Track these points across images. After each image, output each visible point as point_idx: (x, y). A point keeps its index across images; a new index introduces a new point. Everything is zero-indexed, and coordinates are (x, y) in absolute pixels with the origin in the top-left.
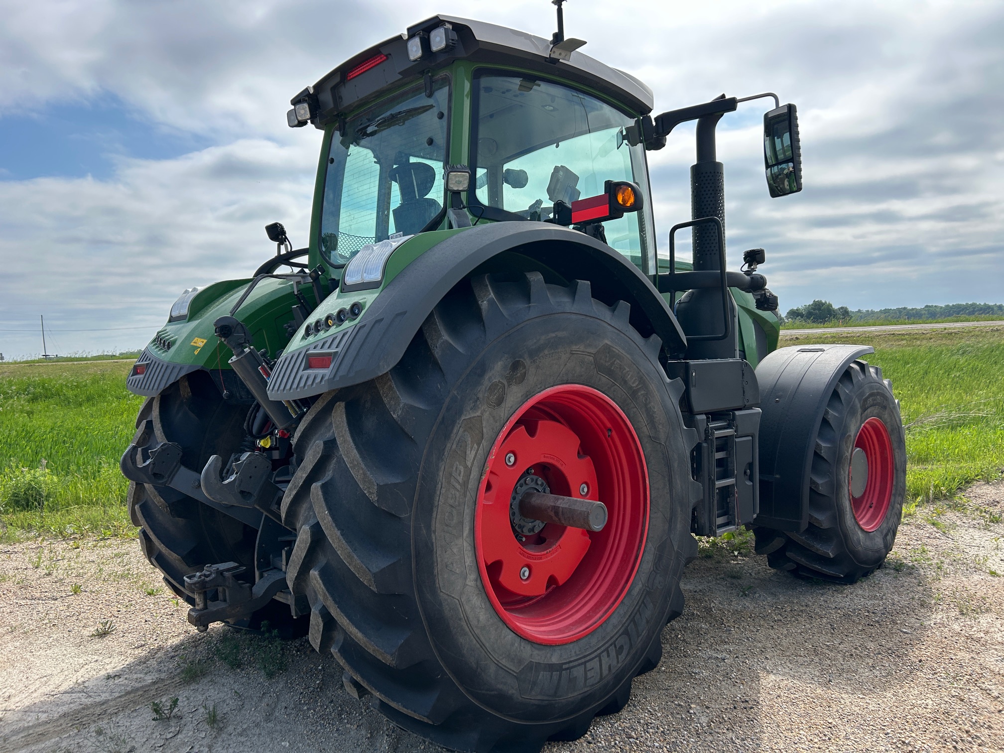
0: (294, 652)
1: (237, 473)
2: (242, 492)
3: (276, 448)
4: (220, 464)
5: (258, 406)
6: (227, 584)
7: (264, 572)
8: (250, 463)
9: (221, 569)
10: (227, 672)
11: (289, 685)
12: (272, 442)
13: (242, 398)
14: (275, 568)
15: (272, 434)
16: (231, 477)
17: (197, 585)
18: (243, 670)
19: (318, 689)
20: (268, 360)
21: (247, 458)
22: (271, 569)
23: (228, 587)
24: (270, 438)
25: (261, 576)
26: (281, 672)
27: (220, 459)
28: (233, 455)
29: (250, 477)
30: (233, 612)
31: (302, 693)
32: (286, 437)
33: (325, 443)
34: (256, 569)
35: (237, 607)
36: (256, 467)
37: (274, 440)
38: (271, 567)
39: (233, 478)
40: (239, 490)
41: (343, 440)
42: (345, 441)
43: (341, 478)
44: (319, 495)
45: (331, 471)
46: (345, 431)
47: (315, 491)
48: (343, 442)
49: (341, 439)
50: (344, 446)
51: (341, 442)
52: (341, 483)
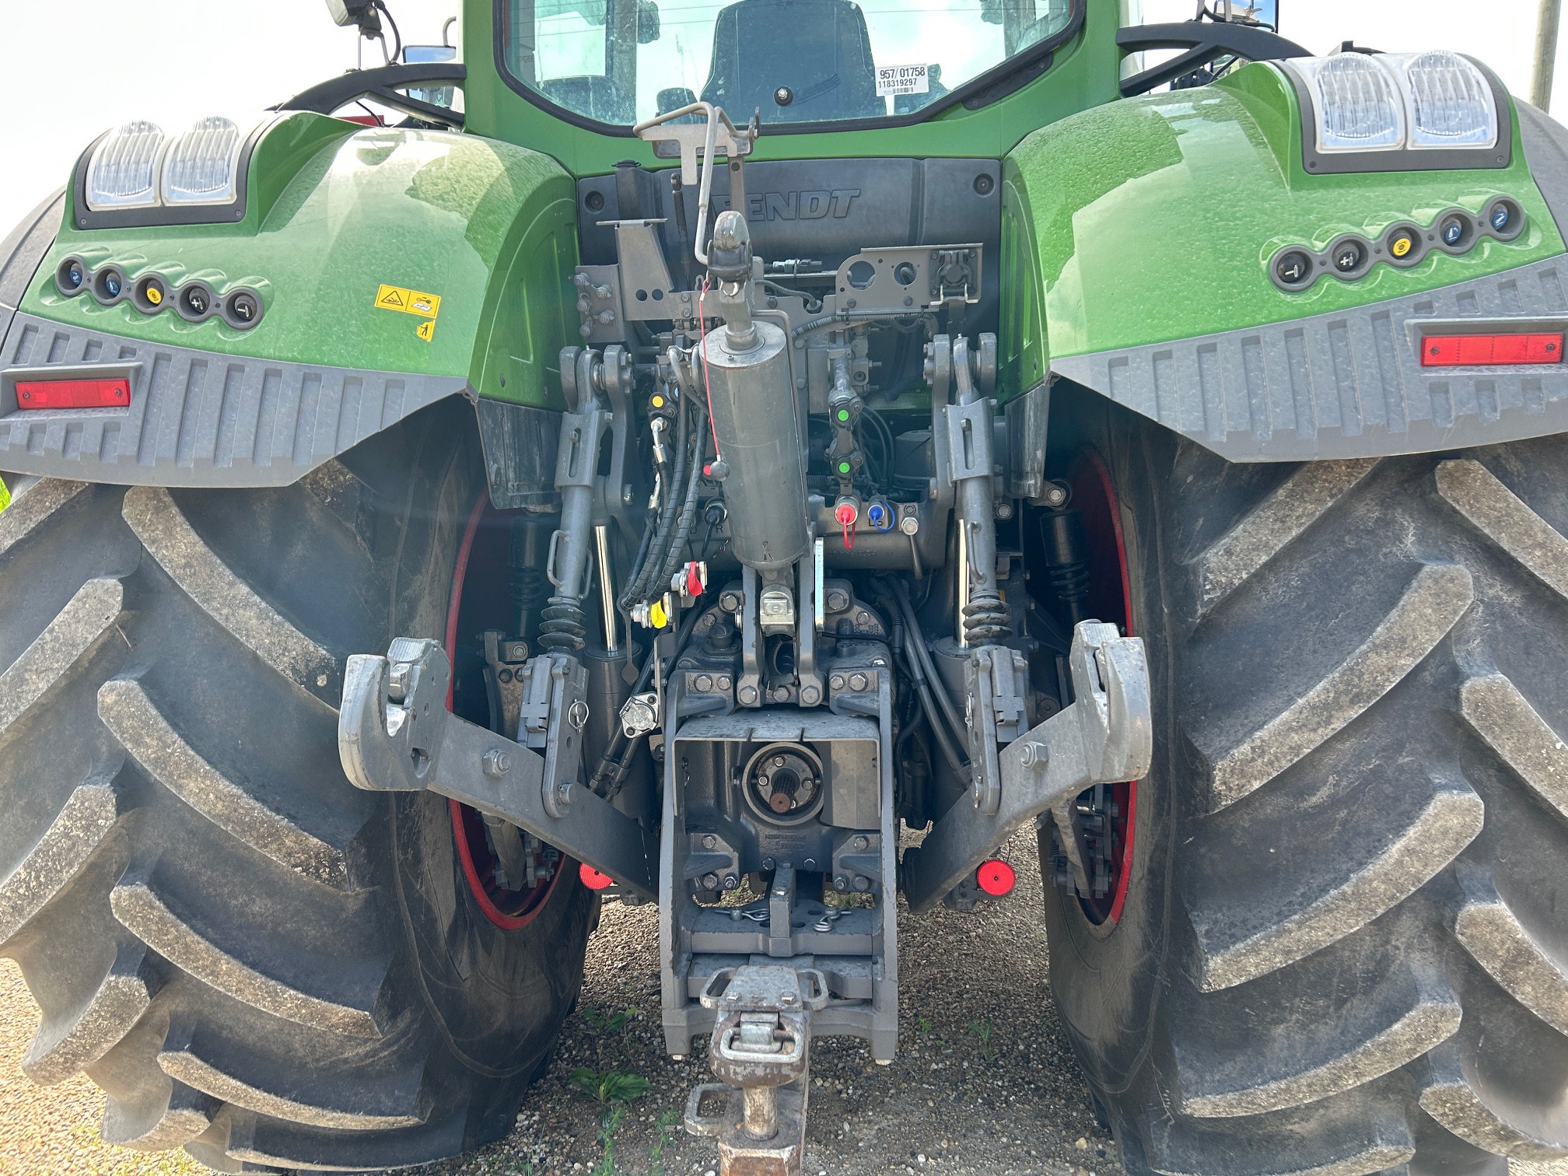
12: (668, 609)
24: (667, 598)
32: (697, 594)
37: (669, 603)
41: (1546, 555)
42: (1555, 558)
43: (1528, 654)
44: (1514, 704)
45: (1476, 642)
46: (1544, 531)
47: (1492, 698)
48: (1550, 561)
49: (1538, 553)
50: (1556, 570)
51: (1538, 561)
52: (1536, 667)
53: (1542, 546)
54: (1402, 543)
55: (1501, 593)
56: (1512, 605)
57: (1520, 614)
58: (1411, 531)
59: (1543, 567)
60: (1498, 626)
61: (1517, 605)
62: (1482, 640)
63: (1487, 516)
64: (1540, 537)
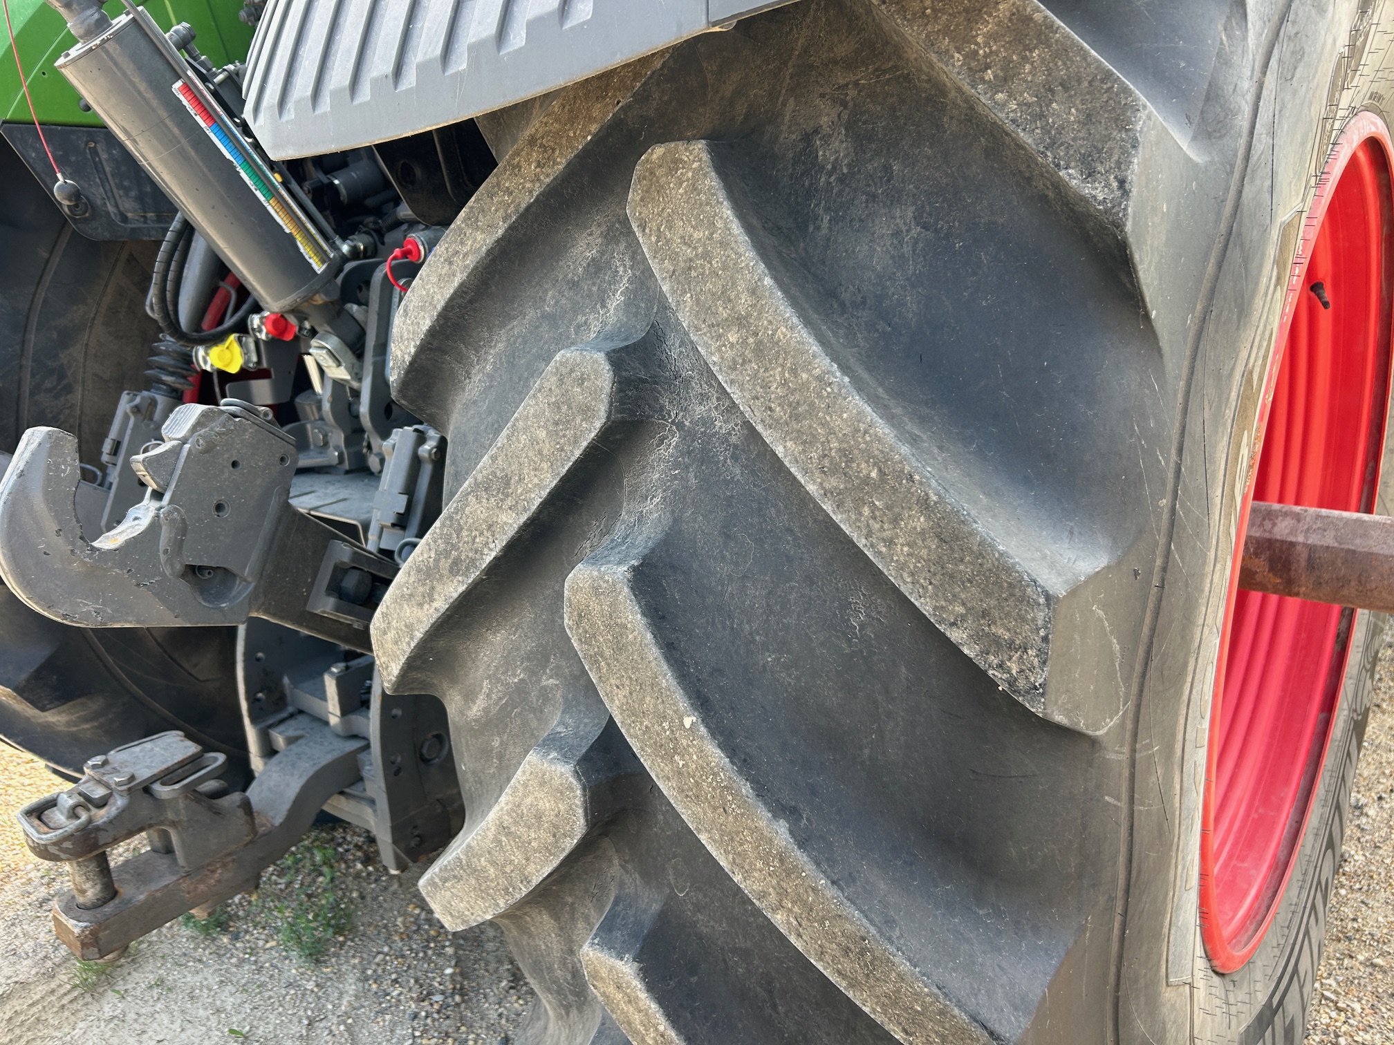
0: (359, 866)
1: (158, 495)
2: (193, 572)
3: (261, 374)
4: (71, 465)
5: (188, 230)
6: (170, 815)
7: (270, 726)
8: (210, 448)
9: (144, 773)
10: (195, 949)
11: (374, 986)
12: (246, 353)
13: (125, 219)
14: (301, 712)
15: (242, 328)
16: (132, 512)
17: (67, 845)
18: (236, 937)
19: (458, 998)
20: (202, 64)
21: (194, 429)
22: (292, 716)
23: (174, 824)
24: (240, 340)
25: (269, 751)
26: (341, 939)
27: (70, 442)
28: (125, 397)
29: (219, 507)
30: (202, 887)
31: (415, 1016)
32: (288, 337)
33: (617, 359)
34: (247, 721)
35: (213, 872)
36: (234, 464)
37: (252, 346)
38: (290, 709)
39: (142, 516)
40: (178, 567)
41: (744, 342)
42: (759, 350)
43: (728, 536)
44: (624, 626)
45: (656, 500)
46: (753, 292)
47: (597, 608)
48: (749, 355)
49: (733, 337)
50: (755, 376)
51: (729, 354)
52: (737, 564)
53: (741, 321)
54: (603, 306)
55: (714, 414)
56: (725, 440)
57: (735, 457)
58: (624, 284)
59: (733, 368)
60: (691, 475)
61: (733, 439)
62: (664, 499)
63: (674, 257)
64: (744, 301)
